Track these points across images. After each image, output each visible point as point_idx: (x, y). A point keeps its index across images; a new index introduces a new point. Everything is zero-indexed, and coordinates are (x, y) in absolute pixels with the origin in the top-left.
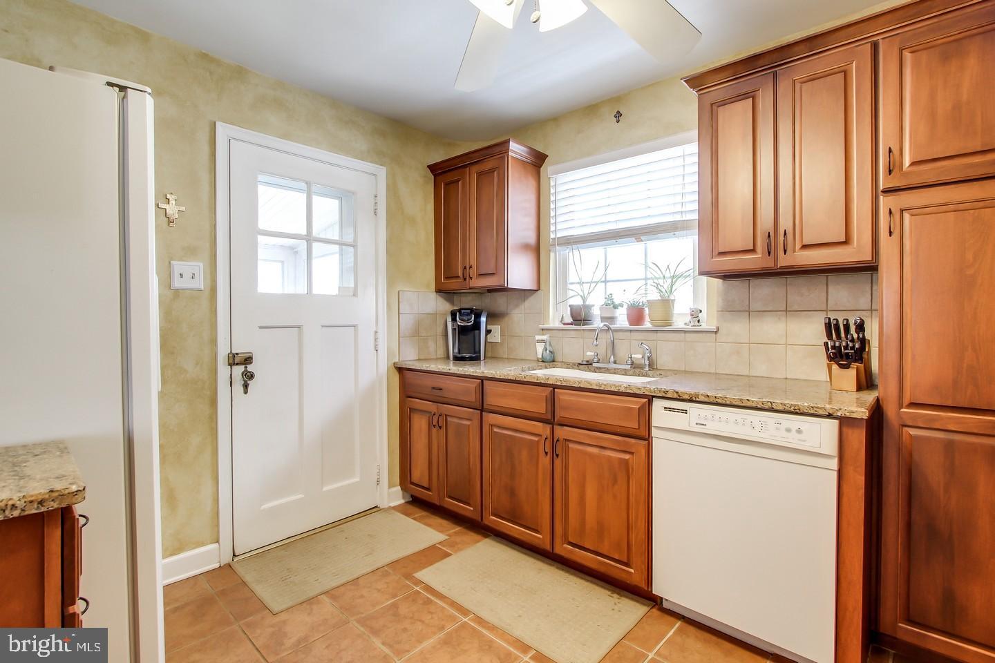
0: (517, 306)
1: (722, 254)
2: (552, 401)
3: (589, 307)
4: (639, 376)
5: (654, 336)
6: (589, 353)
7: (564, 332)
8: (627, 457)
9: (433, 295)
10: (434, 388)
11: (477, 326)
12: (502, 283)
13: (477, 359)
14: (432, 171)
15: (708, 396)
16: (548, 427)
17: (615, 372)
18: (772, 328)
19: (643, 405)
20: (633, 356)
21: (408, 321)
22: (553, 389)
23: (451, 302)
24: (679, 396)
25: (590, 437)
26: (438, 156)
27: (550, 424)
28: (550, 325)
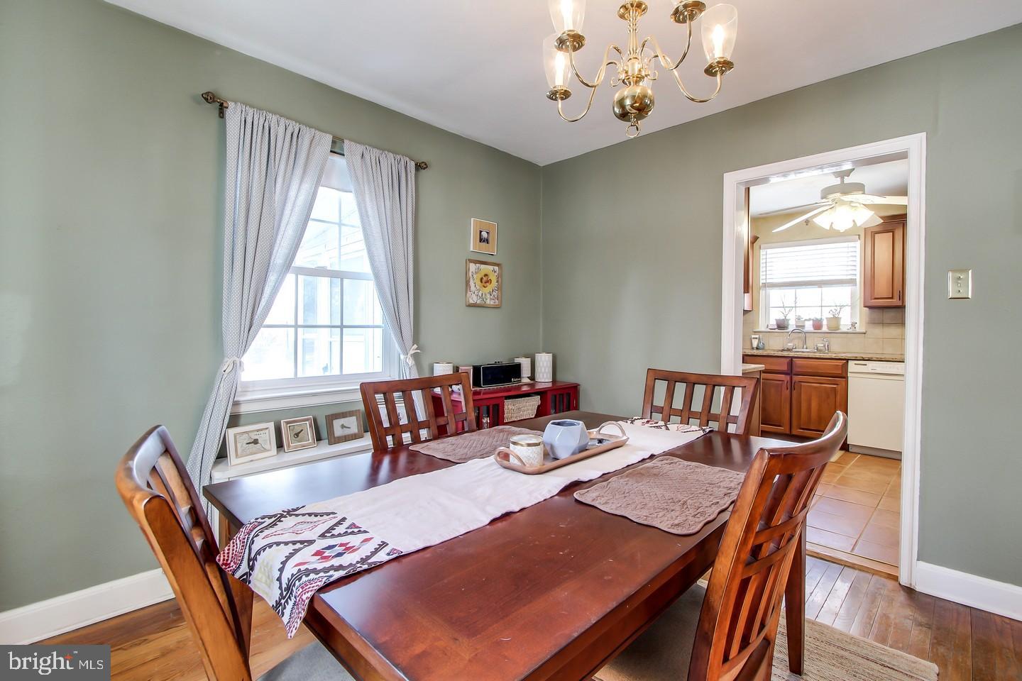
1: (876, 299)
2: (791, 364)
5: (828, 335)
6: (789, 344)
7: (770, 333)
8: (834, 386)
15: (877, 358)
19: (845, 363)
20: (818, 345)
22: (791, 360)
24: (864, 359)
25: (814, 379)
27: (789, 375)
28: (760, 330)
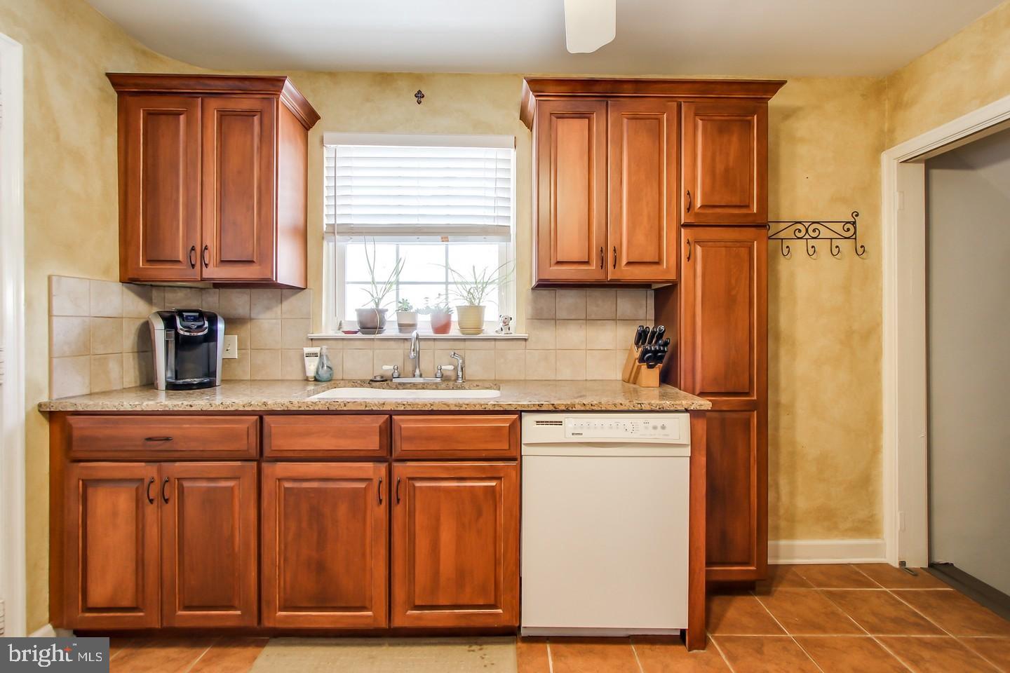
0: (268, 308)
1: (559, 263)
2: (388, 431)
3: (382, 312)
4: (453, 389)
5: (461, 345)
6: (386, 367)
7: (345, 342)
8: (493, 484)
9: (118, 287)
10: (149, 439)
11: (212, 336)
12: (269, 276)
13: (211, 385)
14: (114, 85)
15: (584, 405)
16: (383, 467)
17: (424, 387)
18: (574, 335)
19: (514, 422)
20: (443, 367)
21: (67, 329)
22: (389, 419)
23: (149, 300)
24: (555, 407)
25: (447, 468)
26: (128, 65)
27: (385, 461)
28: (323, 334)
